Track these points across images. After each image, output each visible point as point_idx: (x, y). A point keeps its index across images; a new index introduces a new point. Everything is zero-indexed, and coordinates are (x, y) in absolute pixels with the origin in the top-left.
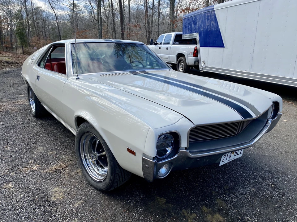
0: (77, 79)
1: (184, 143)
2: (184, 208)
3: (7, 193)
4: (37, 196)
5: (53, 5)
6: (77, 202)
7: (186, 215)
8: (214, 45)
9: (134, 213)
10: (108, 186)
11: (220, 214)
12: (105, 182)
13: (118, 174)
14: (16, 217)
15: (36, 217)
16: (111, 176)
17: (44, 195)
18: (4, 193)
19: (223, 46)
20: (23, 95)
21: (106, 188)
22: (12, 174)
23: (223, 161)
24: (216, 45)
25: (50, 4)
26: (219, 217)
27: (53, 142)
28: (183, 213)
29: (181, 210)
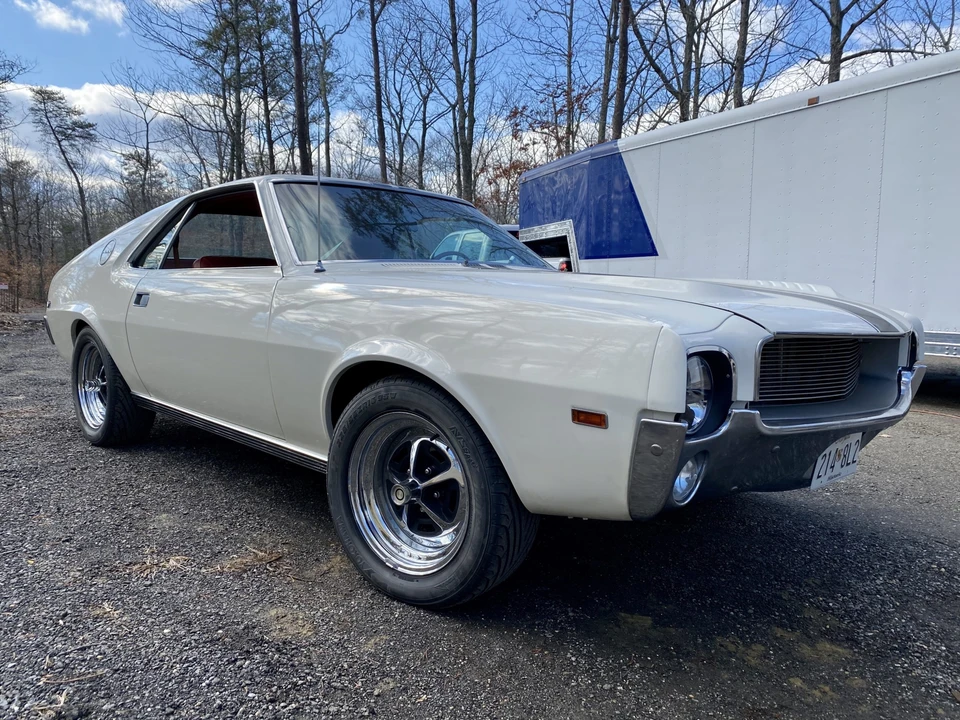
0: (317, 271)
1: (745, 388)
2: (718, 635)
3: (109, 629)
4: (220, 631)
5: (73, 156)
6: (368, 640)
7: (734, 650)
8: (626, 252)
9: (569, 655)
10: (466, 579)
11: (832, 641)
12: (454, 568)
13: (507, 530)
14: (175, 686)
15: (248, 682)
16: (485, 537)
17: (245, 628)
18: (99, 629)
19: (654, 253)
20: (21, 397)
21: (457, 588)
22: (99, 581)
23: (819, 477)
24: (631, 252)
25: (63, 152)
26: (833, 647)
27: (200, 501)
28: (722, 646)
29: (712, 639)
